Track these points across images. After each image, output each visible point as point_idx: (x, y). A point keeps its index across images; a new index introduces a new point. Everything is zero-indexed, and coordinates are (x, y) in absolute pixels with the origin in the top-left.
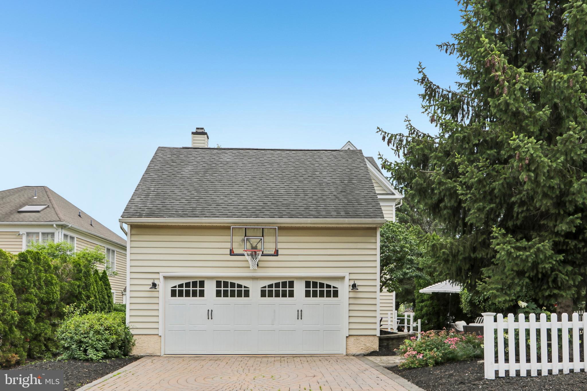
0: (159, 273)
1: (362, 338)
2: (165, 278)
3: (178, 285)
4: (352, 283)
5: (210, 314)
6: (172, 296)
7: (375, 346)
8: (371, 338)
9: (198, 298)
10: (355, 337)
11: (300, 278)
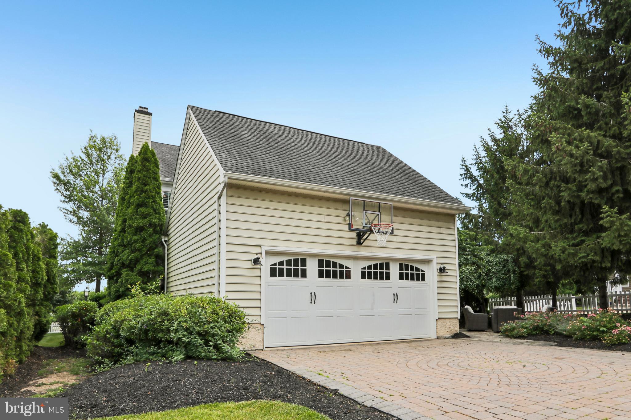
0: (260, 246)
1: (447, 321)
2: (268, 253)
3: (279, 263)
4: (439, 266)
5: (313, 297)
6: (271, 276)
7: (456, 328)
8: (454, 321)
9: (300, 279)
10: (442, 320)
11: (395, 260)
